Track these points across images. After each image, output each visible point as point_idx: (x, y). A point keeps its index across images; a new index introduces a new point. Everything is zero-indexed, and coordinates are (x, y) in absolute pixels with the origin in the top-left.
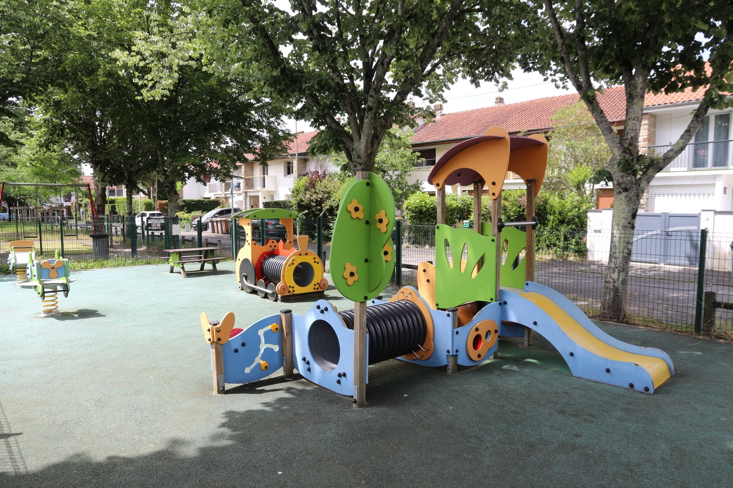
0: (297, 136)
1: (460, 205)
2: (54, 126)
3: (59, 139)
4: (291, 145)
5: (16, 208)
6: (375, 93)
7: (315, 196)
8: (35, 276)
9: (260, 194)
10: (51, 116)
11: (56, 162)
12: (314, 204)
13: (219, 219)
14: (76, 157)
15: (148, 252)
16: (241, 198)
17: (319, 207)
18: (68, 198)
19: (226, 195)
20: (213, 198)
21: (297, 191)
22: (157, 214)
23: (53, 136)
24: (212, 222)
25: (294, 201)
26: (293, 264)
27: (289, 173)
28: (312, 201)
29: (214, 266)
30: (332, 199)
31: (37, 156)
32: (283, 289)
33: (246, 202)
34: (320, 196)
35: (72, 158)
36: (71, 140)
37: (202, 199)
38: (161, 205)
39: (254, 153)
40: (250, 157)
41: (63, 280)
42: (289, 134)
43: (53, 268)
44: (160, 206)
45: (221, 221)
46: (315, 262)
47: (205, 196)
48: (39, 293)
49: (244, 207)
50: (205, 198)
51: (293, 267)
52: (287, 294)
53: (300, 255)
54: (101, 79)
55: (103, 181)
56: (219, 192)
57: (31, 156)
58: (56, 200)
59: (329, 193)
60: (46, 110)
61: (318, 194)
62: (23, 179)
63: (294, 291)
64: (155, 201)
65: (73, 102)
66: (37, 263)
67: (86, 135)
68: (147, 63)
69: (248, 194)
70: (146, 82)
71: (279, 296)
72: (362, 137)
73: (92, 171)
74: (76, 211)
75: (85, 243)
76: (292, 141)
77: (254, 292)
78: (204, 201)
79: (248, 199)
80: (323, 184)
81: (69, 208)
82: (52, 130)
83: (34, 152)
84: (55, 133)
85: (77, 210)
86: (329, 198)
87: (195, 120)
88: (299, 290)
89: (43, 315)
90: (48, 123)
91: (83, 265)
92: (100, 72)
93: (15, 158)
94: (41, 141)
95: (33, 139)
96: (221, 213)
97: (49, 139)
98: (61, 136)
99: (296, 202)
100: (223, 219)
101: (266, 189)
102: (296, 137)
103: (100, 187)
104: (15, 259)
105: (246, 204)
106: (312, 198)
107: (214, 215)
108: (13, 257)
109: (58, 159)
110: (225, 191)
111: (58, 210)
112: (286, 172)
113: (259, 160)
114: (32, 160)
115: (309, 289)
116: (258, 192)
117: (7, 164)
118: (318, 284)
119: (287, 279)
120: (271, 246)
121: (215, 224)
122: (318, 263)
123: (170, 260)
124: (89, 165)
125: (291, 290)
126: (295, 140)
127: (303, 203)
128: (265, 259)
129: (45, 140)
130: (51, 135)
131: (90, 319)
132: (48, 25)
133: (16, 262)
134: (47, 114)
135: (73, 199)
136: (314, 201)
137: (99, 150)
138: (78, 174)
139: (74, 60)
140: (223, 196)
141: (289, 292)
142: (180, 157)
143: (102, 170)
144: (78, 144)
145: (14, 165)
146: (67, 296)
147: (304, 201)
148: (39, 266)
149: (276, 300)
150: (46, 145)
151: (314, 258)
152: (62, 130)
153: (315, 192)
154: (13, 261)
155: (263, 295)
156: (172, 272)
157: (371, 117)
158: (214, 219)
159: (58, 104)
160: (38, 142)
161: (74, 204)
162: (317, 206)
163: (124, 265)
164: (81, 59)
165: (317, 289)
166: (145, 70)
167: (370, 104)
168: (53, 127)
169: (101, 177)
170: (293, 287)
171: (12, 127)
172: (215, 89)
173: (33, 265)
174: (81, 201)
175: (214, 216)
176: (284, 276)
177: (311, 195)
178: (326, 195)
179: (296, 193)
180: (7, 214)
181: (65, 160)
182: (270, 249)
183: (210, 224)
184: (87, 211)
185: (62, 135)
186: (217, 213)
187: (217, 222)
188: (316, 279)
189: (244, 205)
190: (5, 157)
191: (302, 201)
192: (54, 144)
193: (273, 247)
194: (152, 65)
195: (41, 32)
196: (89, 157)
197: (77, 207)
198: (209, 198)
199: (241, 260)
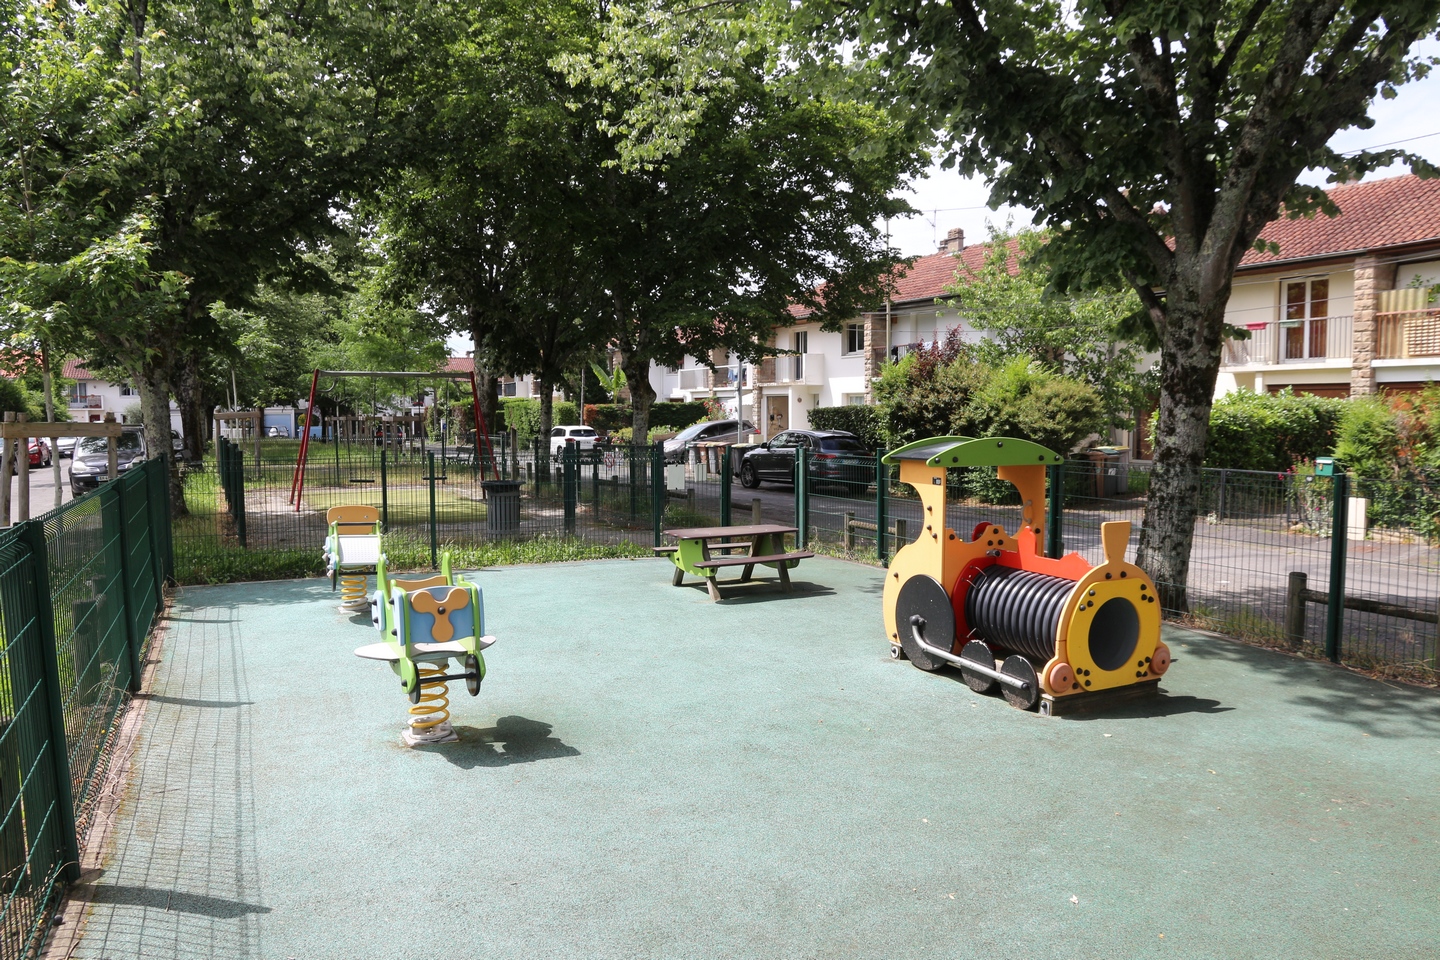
0: (914, 264)
1: (1282, 420)
2: (410, 255)
3: (418, 281)
4: (900, 283)
5: (334, 418)
6: (1272, 113)
7: (932, 397)
8: (395, 633)
9: (790, 393)
10: (405, 235)
11: (406, 331)
12: (930, 416)
13: (713, 444)
14: (443, 319)
15: (597, 520)
16: (749, 399)
17: (941, 423)
18: (419, 400)
19: (715, 393)
20: (689, 400)
21: (891, 386)
22: (585, 431)
23: (407, 275)
24: (697, 450)
25: (881, 408)
26: (1090, 604)
27: (852, 349)
28: (926, 408)
29: (784, 574)
30: (973, 404)
31: (377, 316)
32: (1063, 676)
33: (759, 408)
34: (947, 398)
35: (436, 322)
36: (438, 283)
37: (666, 402)
38: (590, 412)
39: (809, 303)
40: (798, 310)
41: (466, 644)
42: (896, 259)
43: (442, 612)
44: (588, 416)
45: (716, 447)
46: (1144, 597)
47: (673, 396)
48: (405, 684)
49: (755, 418)
50: (672, 400)
51: (1092, 612)
52: (1070, 692)
53: (1108, 577)
54: (512, 142)
55: (497, 365)
56: (701, 389)
57: (367, 316)
58: (403, 402)
59: (965, 391)
60: (395, 226)
61: (939, 393)
62: (348, 364)
63: (1088, 683)
64: (579, 406)
65: (447, 205)
66: (401, 598)
67: (468, 273)
68: (628, 85)
69: (765, 392)
70: (623, 129)
71: (1048, 697)
72: (1207, 240)
73: (471, 345)
74: (432, 423)
75: (462, 495)
76: (902, 275)
77: (945, 669)
78: (673, 406)
79: (764, 401)
80: (951, 371)
81: (420, 418)
82: (406, 263)
83: (372, 308)
84: (412, 271)
85: (435, 422)
86: (965, 401)
87: (698, 229)
88: (1102, 679)
89: (412, 738)
90: (400, 249)
91: (474, 554)
92: (511, 125)
93: (338, 324)
94: (386, 286)
95: (371, 282)
96: (710, 432)
97: (400, 280)
98: (422, 276)
99: (888, 410)
100: (721, 444)
101: (803, 381)
102: (911, 267)
103: (486, 378)
104: (340, 553)
105: (759, 412)
106: (926, 402)
107: (699, 435)
108: (335, 547)
109: (411, 326)
110: (715, 386)
111: (405, 421)
112: (847, 347)
113: (820, 319)
114: (367, 324)
115: (1124, 675)
116: (786, 387)
117: (323, 337)
118: (1148, 660)
119: (1071, 649)
120: (990, 543)
121: (703, 453)
122: (1151, 600)
123: (676, 555)
124: (466, 334)
125: (1081, 679)
126: (908, 272)
127: (905, 413)
128: (977, 578)
129: (393, 285)
130: (404, 272)
131: (540, 764)
132: (412, 38)
133: (341, 560)
134: (396, 232)
135: (428, 401)
136: (931, 408)
137: (492, 304)
138: (441, 353)
139: (458, 106)
140: (710, 395)
141: (1076, 685)
142: (665, 311)
143: (495, 342)
144: (449, 291)
145: (334, 338)
146: (475, 692)
147: (906, 409)
148: (407, 605)
149: (1034, 708)
150: (394, 295)
151: (1143, 587)
152: (424, 263)
153: (933, 390)
154: (334, 557)
155: (985, 686)
156: (679, 583)
157: (1247, 183)
158: (701, 444)
159: (417, 212)
160: (379, 288)
161: (429, 411)
162: (936, 418)
163: (560, 559)
164: (472, 101)
165: (1145, 674)
166: (625, 100)
167: (1248, 145)
168: (408, 257)
169: (493, 357)
170: (1087, 673)
171: (333, 265)
172: (747, 158)
173: (392, 602)
174: (442, 405)
175: (698, 437)
176: (1064, 641)
177: (923, 397)
178: (959, 396)
179: (888, 389)
180: (320, 428)
181: (424, 327)
182: (989, 550)
183: (692, 454)
184: (451, 423)
185: (424, 273)
186: (704, 432)
187: (707, 449)
188: (1143, 649)
189: (755, 413)
190: (321, 325)
191: (900, 407)
192: (408, 292)
193: (995, 545)
194: (639, 88)
195: (397, 52)
196: (468, 318)
197: (436, 416)
198: (682, 400)
199: (903, 579)
